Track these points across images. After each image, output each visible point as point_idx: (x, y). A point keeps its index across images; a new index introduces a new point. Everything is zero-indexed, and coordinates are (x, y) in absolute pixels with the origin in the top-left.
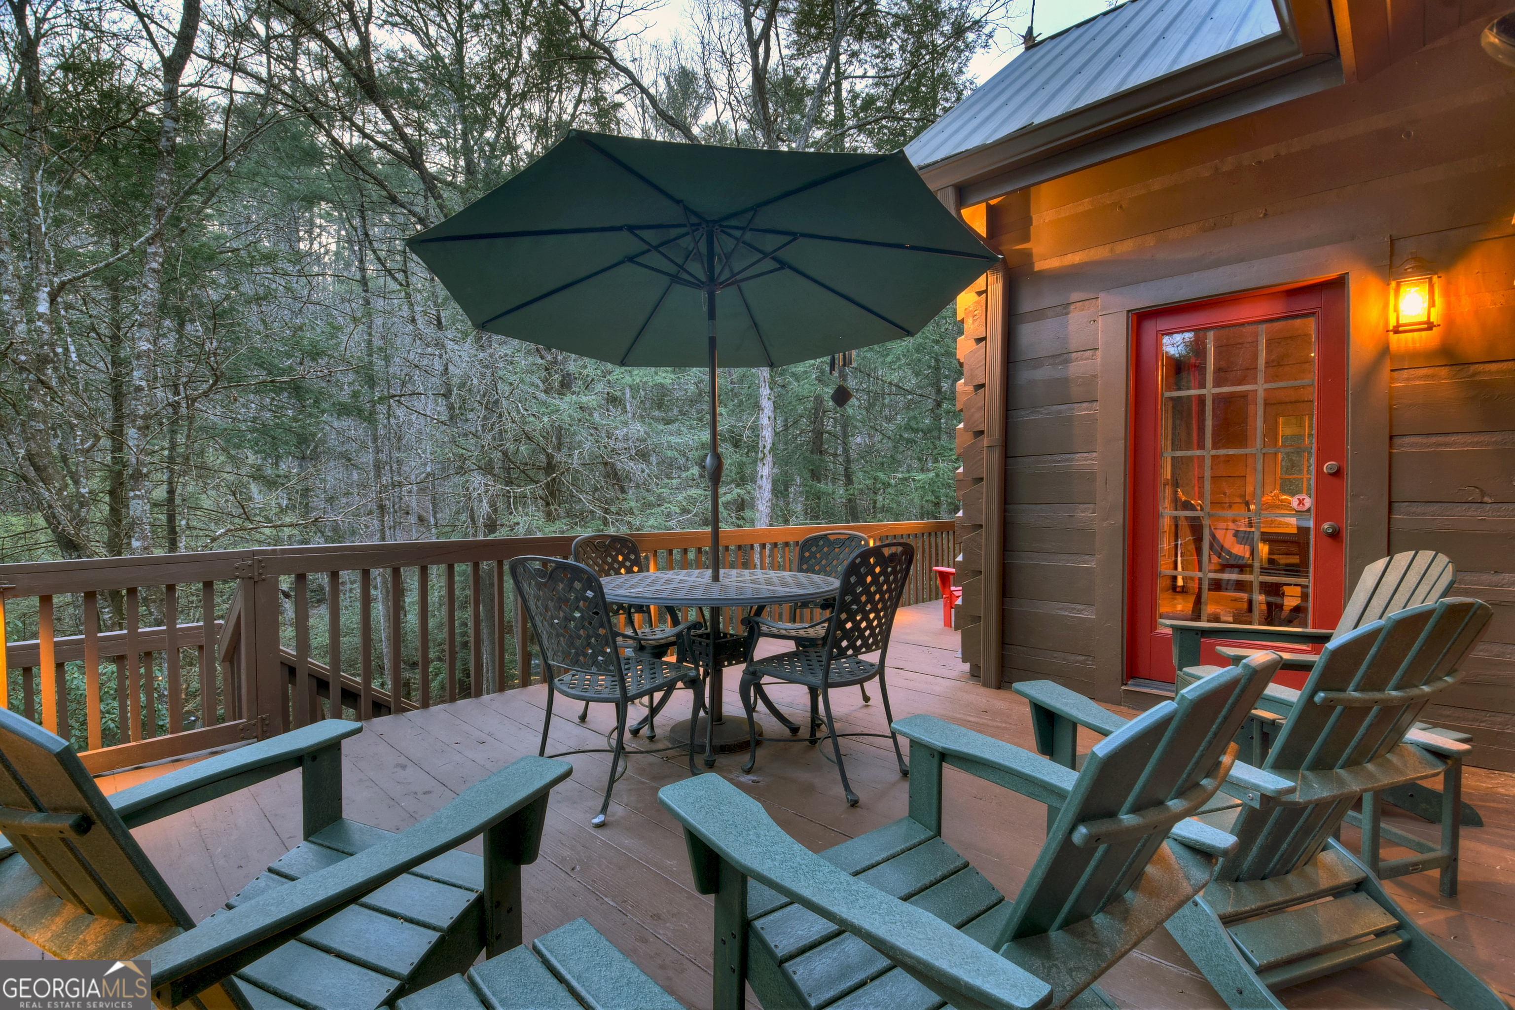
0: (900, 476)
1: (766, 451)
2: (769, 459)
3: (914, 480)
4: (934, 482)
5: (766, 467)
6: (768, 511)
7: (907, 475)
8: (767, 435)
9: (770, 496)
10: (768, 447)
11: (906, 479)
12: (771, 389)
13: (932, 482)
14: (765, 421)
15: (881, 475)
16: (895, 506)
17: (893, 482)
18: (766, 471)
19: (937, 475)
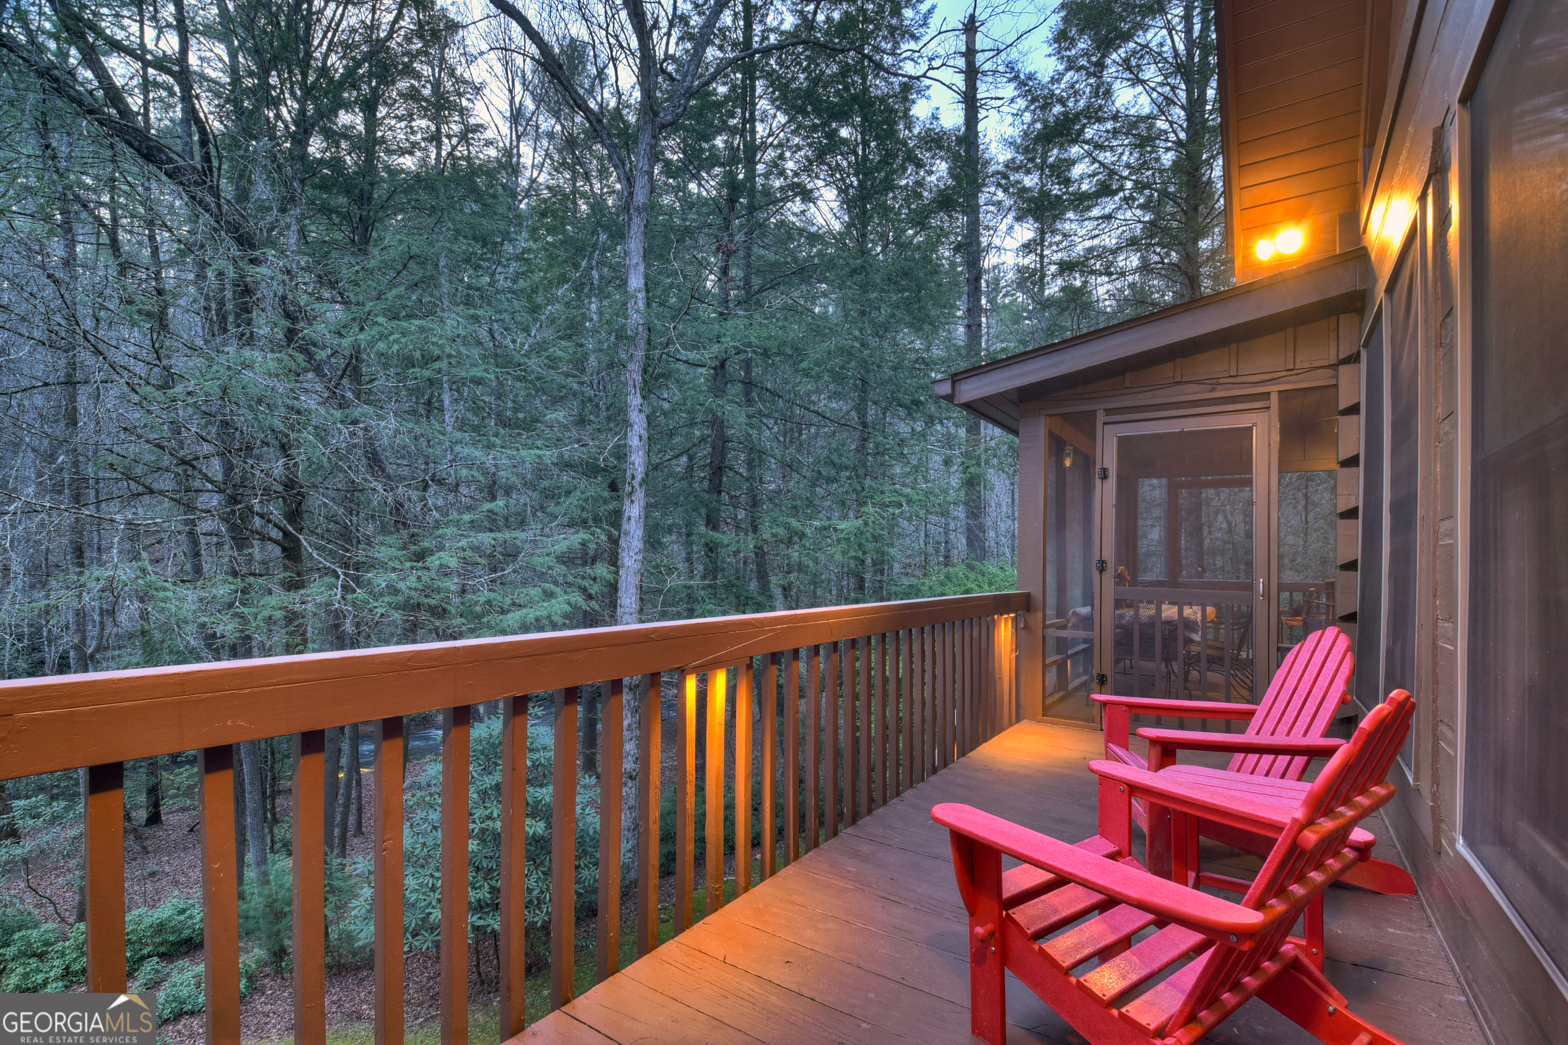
0: (817, 523)
1: (636, 483)
2: (640, 495)
3: (835, 530)
4: (862, 533)
5: (636, 505)
6: (637, 566)
7: (826, 523)
8: (638, 461)
9: (641, 545)
10: (639, 477)
11: (826, 528)
12: (644, 397)
13: (859, 533)
14: (634, 442)
15: (794, 522)
16: (811, 564)
17: (808, 531)
18: (634, 510)
19: (866, 524)
